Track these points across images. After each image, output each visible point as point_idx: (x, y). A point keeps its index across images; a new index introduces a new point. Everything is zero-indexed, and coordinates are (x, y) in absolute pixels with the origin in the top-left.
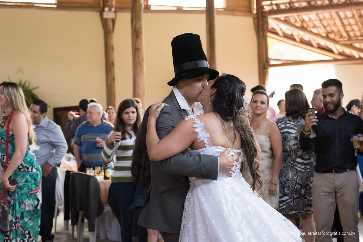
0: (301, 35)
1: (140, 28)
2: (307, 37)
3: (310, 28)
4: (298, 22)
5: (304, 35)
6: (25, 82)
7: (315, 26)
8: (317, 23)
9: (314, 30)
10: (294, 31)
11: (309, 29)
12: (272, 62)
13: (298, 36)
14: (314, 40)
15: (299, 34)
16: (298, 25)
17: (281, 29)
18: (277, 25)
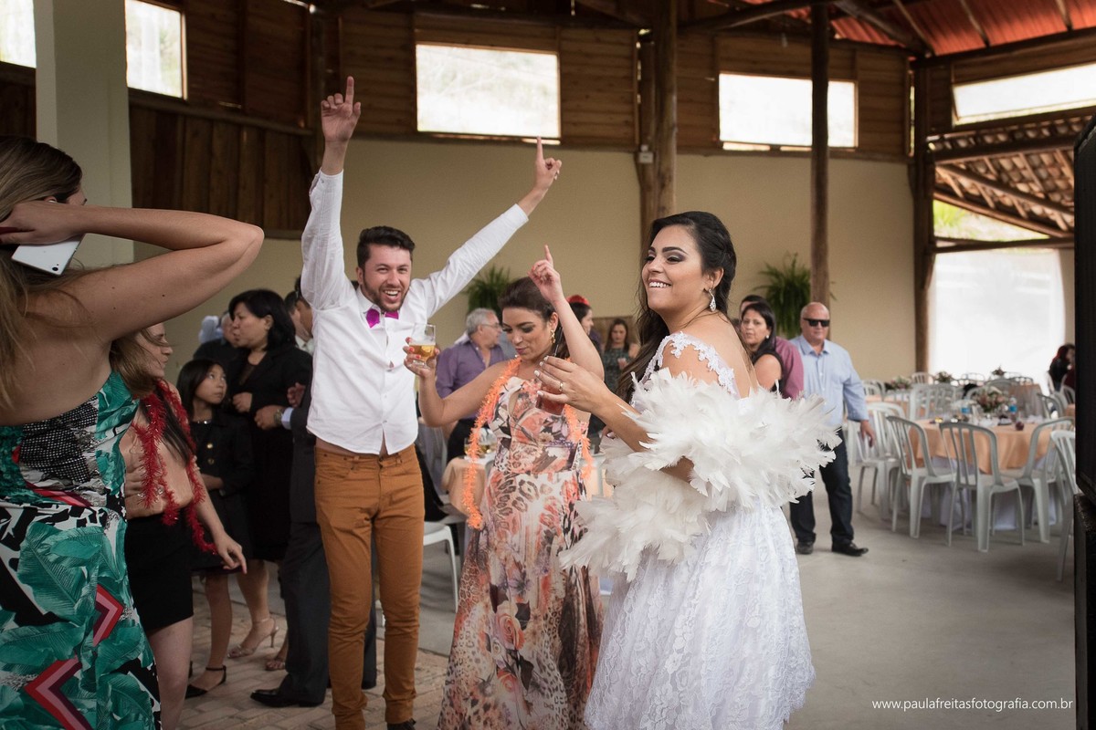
0: (997, 197)
1: (669, 170)
2: (1009, 200)
3: (1015, 183)
4: (991, 173)
5: (1004, 196)
6: (502, 269)
7: (1023, 180)
8: (1028, 173)
9: (1022, 187)
10: (984, 189)
11: (1012, 185)
12: (940, 244)
13: (992, 198)
14: (1023, 206)
15: (994, 194)
16: (991, 177)
17: (961, 187)
18: (954, 178)
